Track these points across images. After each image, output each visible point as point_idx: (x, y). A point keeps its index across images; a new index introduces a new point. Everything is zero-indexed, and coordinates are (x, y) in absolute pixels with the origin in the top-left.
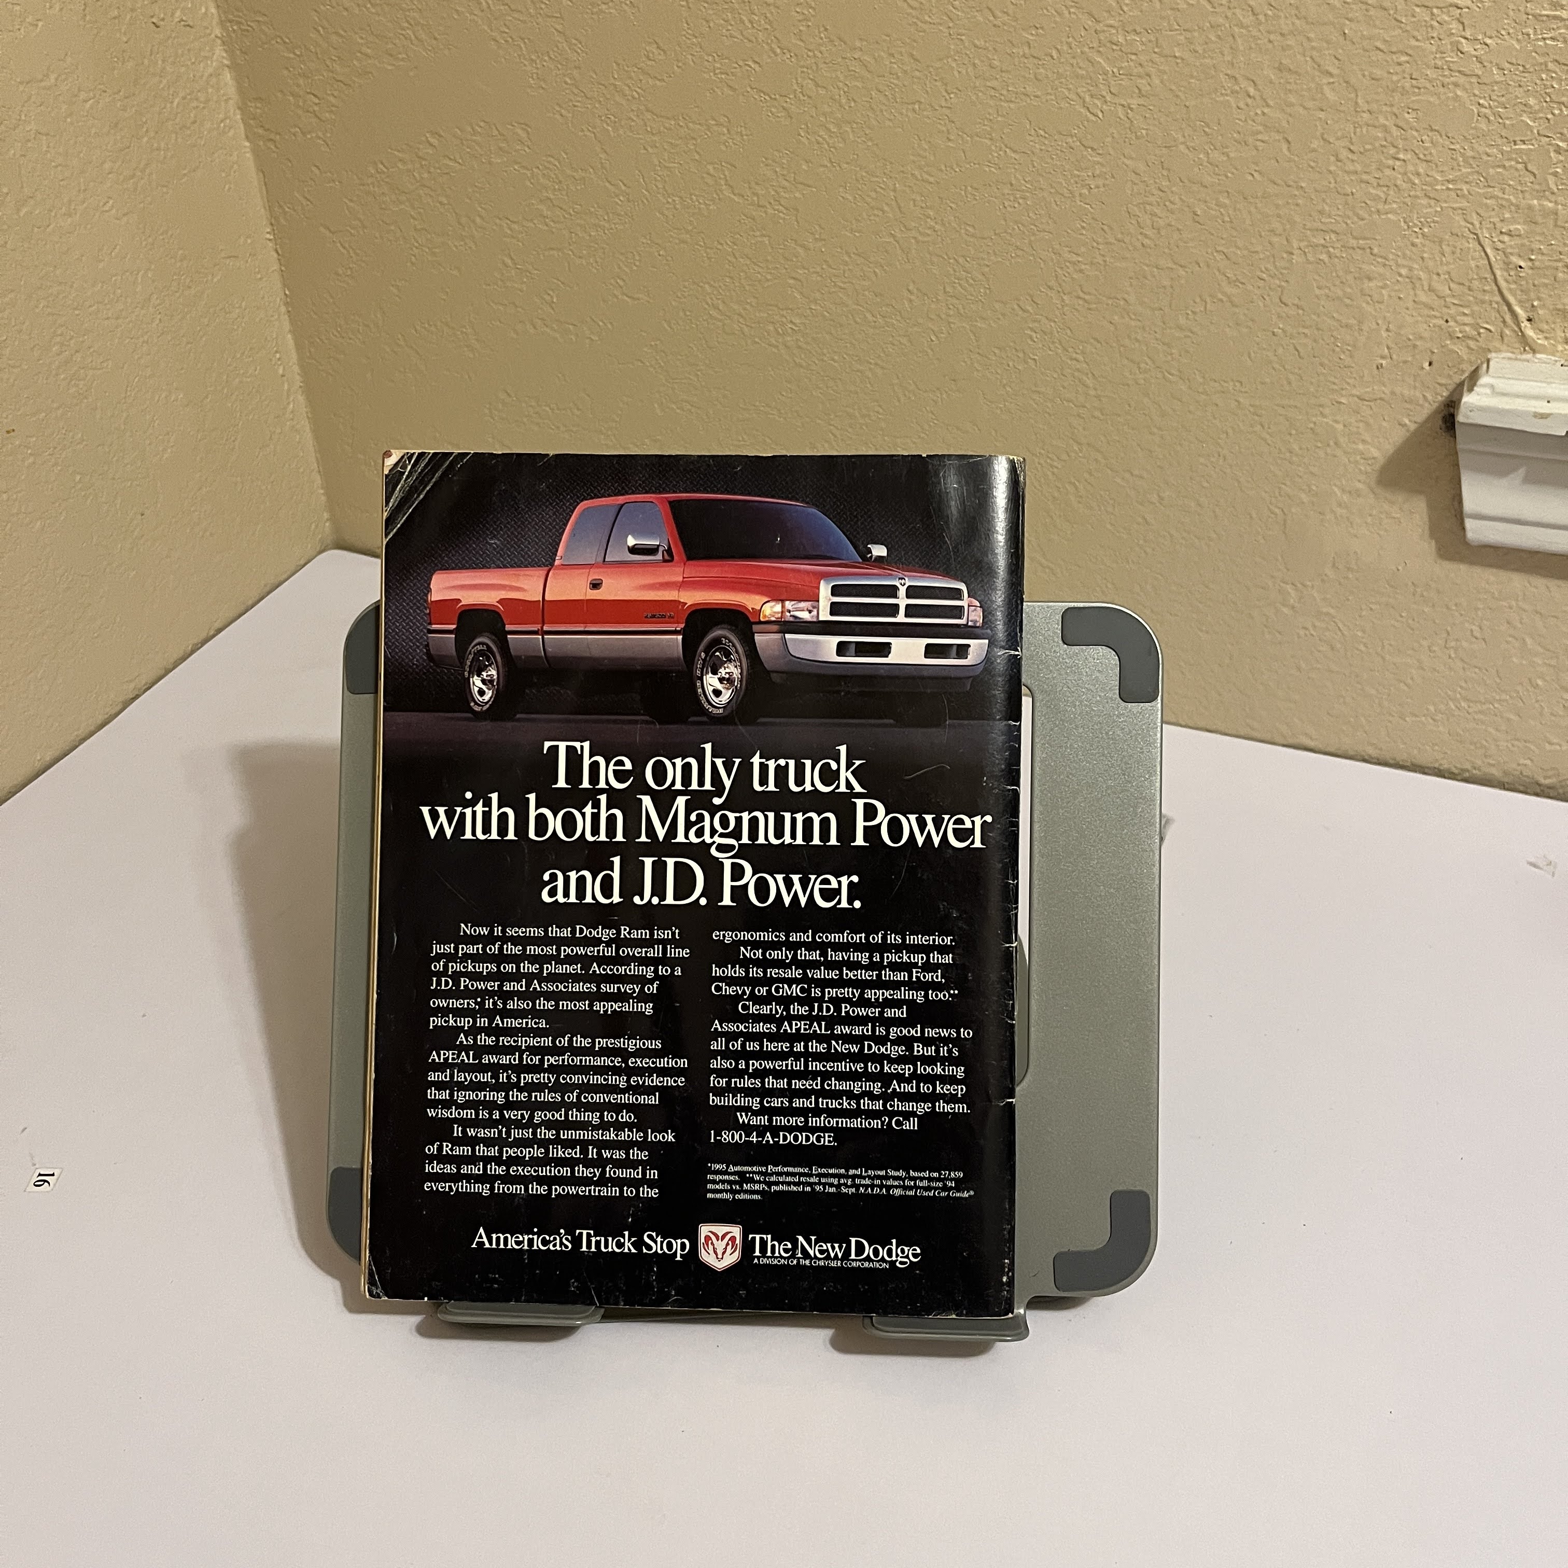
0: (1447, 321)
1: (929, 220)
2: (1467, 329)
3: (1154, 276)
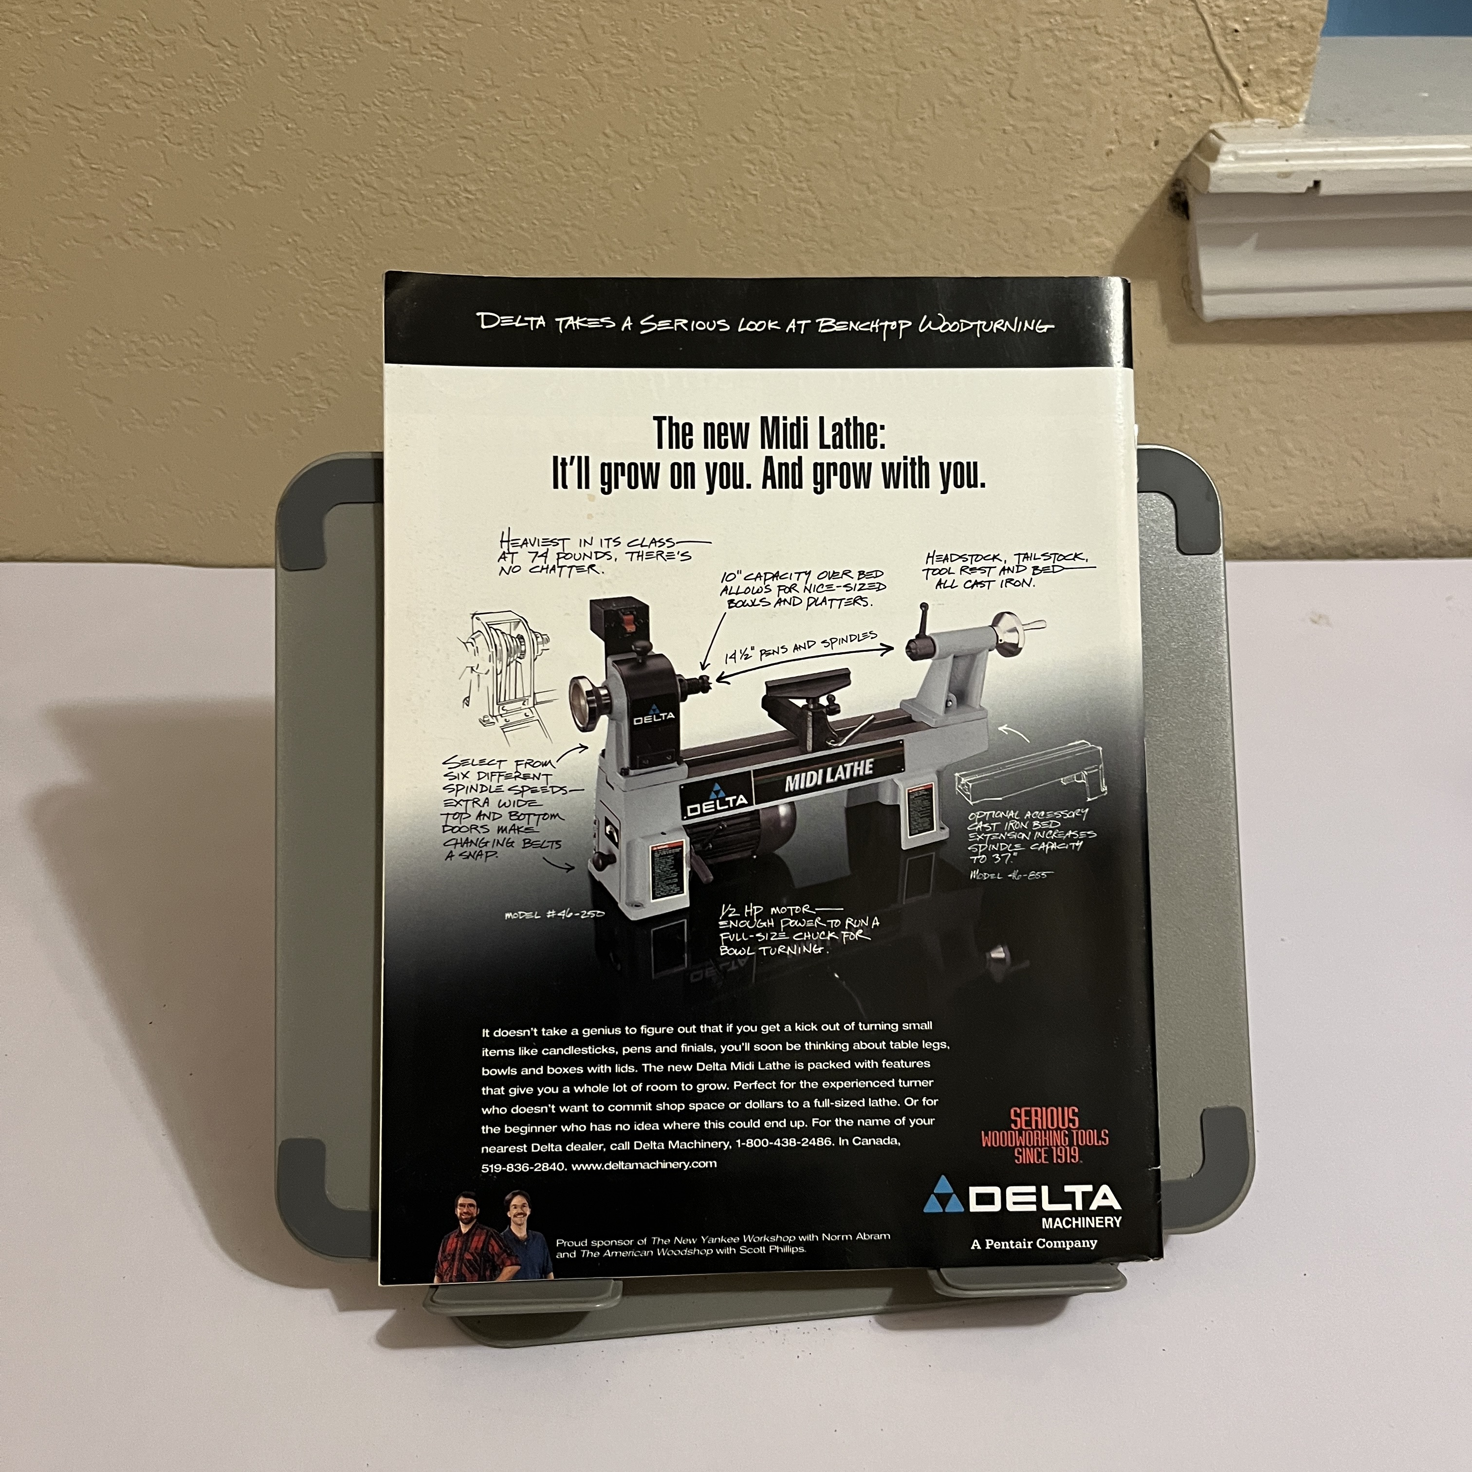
0: (1170, 96)
1: (622, 49)
2: (1189, 102)
3: (877, 84)
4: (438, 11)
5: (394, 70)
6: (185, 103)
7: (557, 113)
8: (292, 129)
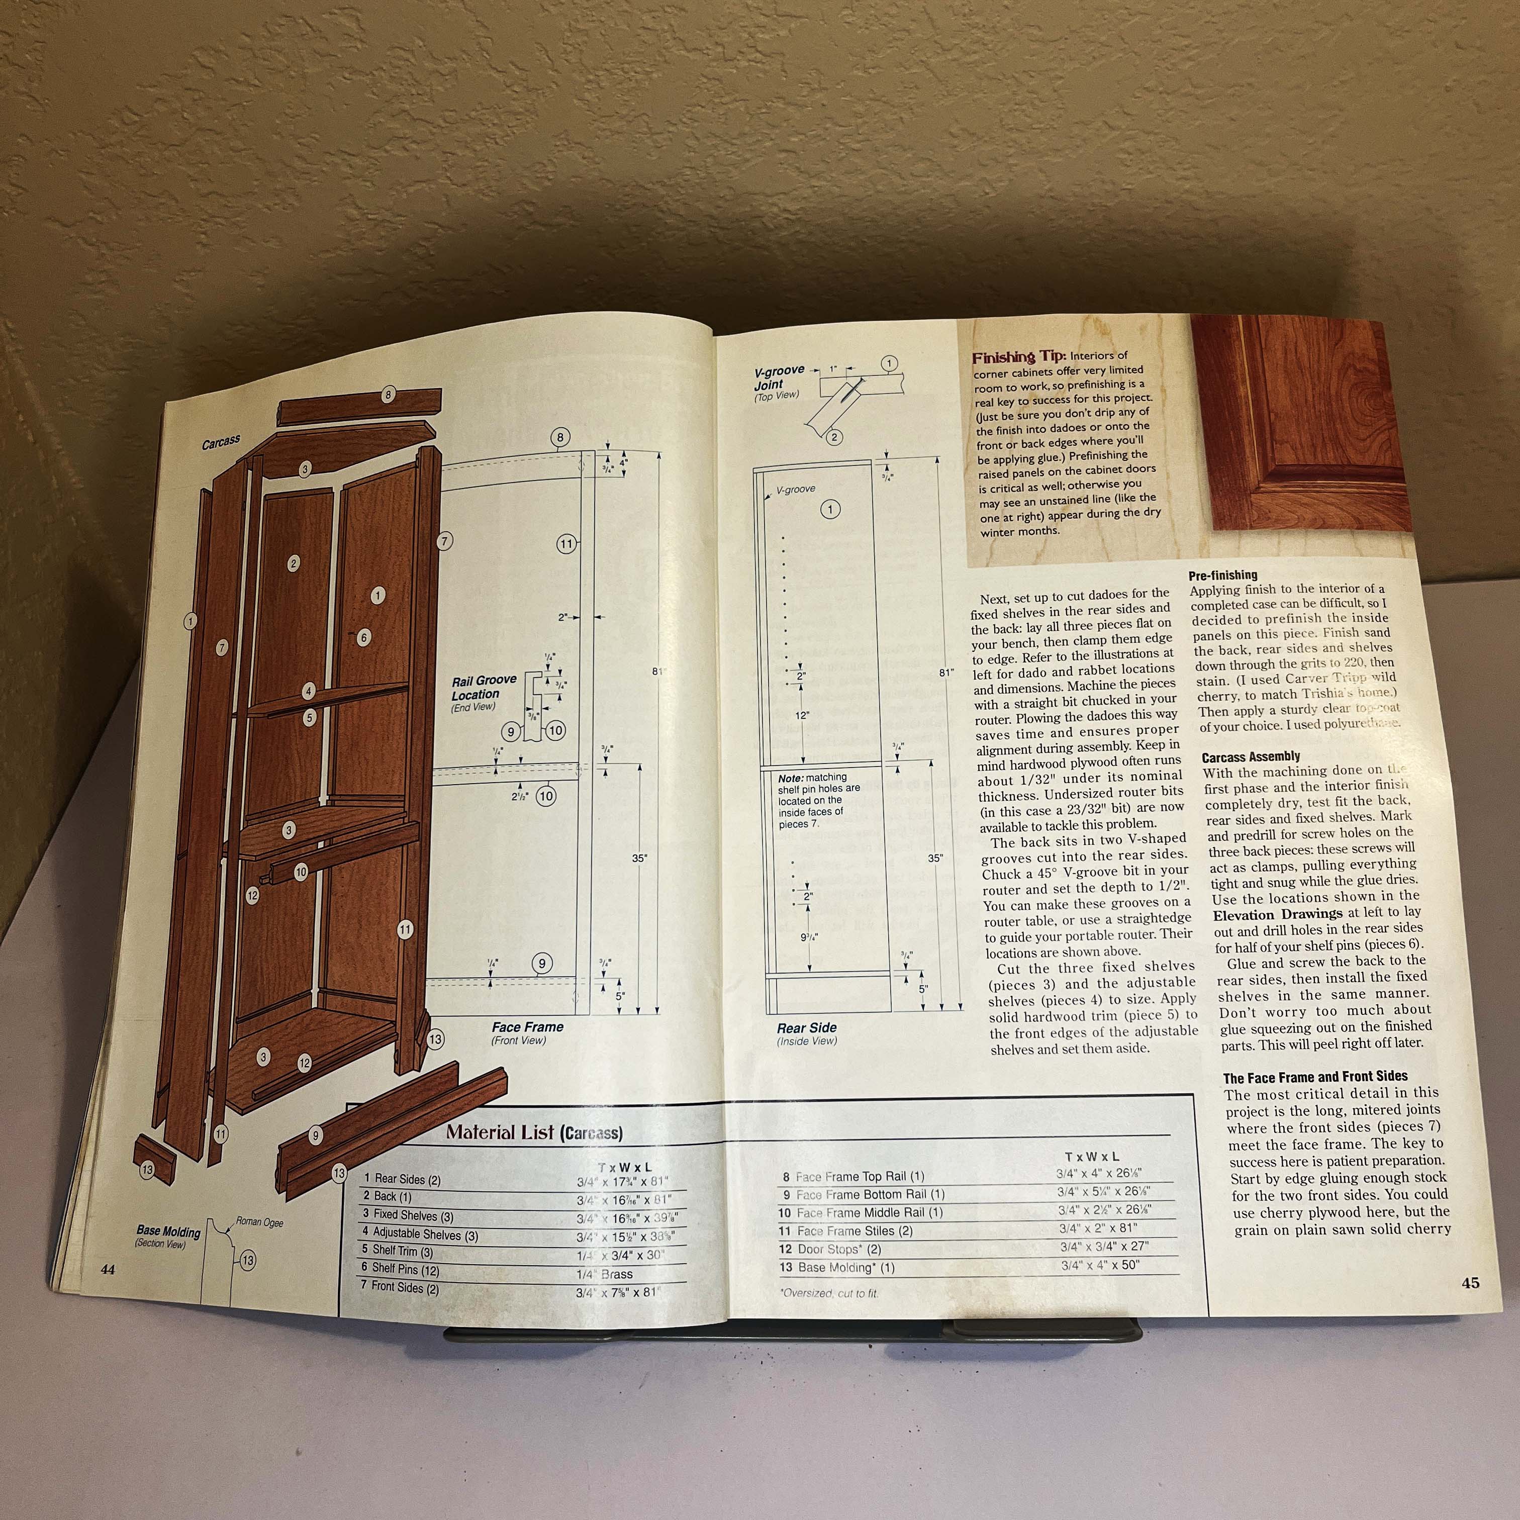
4: (758, 8)
5: (705, 80)
6: (469, 139)
7: (895, 113)
8: (589, 158)
